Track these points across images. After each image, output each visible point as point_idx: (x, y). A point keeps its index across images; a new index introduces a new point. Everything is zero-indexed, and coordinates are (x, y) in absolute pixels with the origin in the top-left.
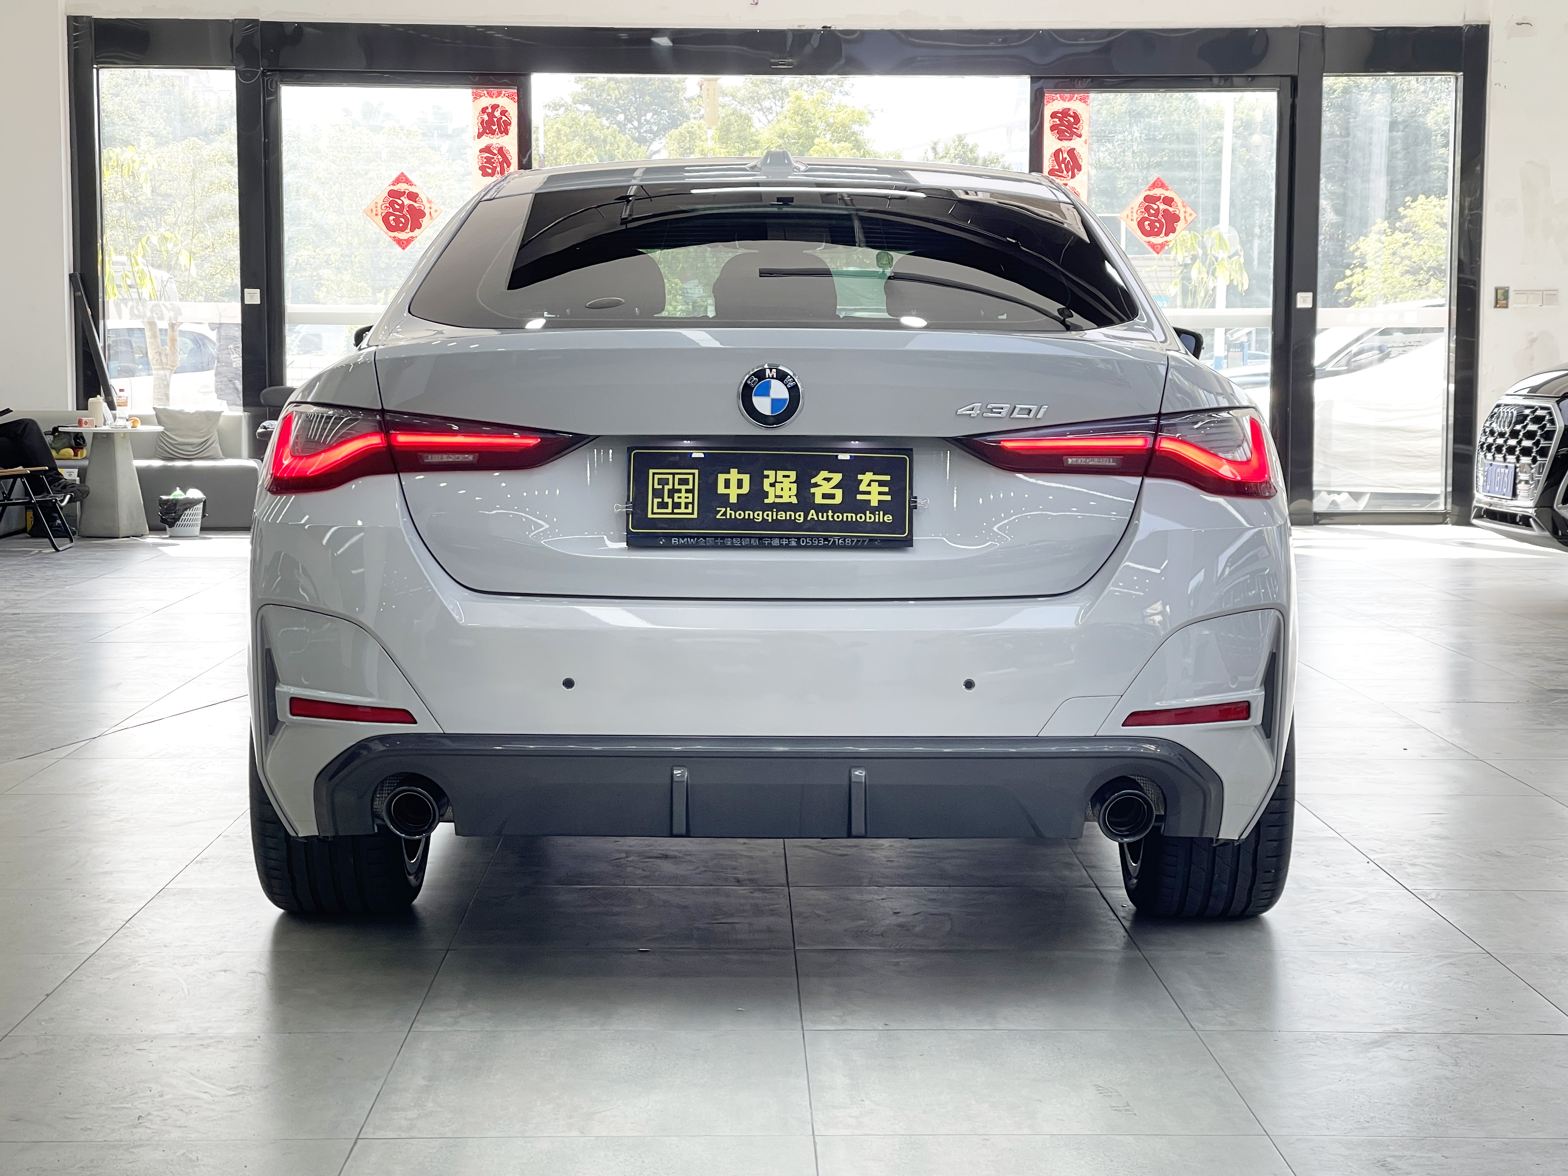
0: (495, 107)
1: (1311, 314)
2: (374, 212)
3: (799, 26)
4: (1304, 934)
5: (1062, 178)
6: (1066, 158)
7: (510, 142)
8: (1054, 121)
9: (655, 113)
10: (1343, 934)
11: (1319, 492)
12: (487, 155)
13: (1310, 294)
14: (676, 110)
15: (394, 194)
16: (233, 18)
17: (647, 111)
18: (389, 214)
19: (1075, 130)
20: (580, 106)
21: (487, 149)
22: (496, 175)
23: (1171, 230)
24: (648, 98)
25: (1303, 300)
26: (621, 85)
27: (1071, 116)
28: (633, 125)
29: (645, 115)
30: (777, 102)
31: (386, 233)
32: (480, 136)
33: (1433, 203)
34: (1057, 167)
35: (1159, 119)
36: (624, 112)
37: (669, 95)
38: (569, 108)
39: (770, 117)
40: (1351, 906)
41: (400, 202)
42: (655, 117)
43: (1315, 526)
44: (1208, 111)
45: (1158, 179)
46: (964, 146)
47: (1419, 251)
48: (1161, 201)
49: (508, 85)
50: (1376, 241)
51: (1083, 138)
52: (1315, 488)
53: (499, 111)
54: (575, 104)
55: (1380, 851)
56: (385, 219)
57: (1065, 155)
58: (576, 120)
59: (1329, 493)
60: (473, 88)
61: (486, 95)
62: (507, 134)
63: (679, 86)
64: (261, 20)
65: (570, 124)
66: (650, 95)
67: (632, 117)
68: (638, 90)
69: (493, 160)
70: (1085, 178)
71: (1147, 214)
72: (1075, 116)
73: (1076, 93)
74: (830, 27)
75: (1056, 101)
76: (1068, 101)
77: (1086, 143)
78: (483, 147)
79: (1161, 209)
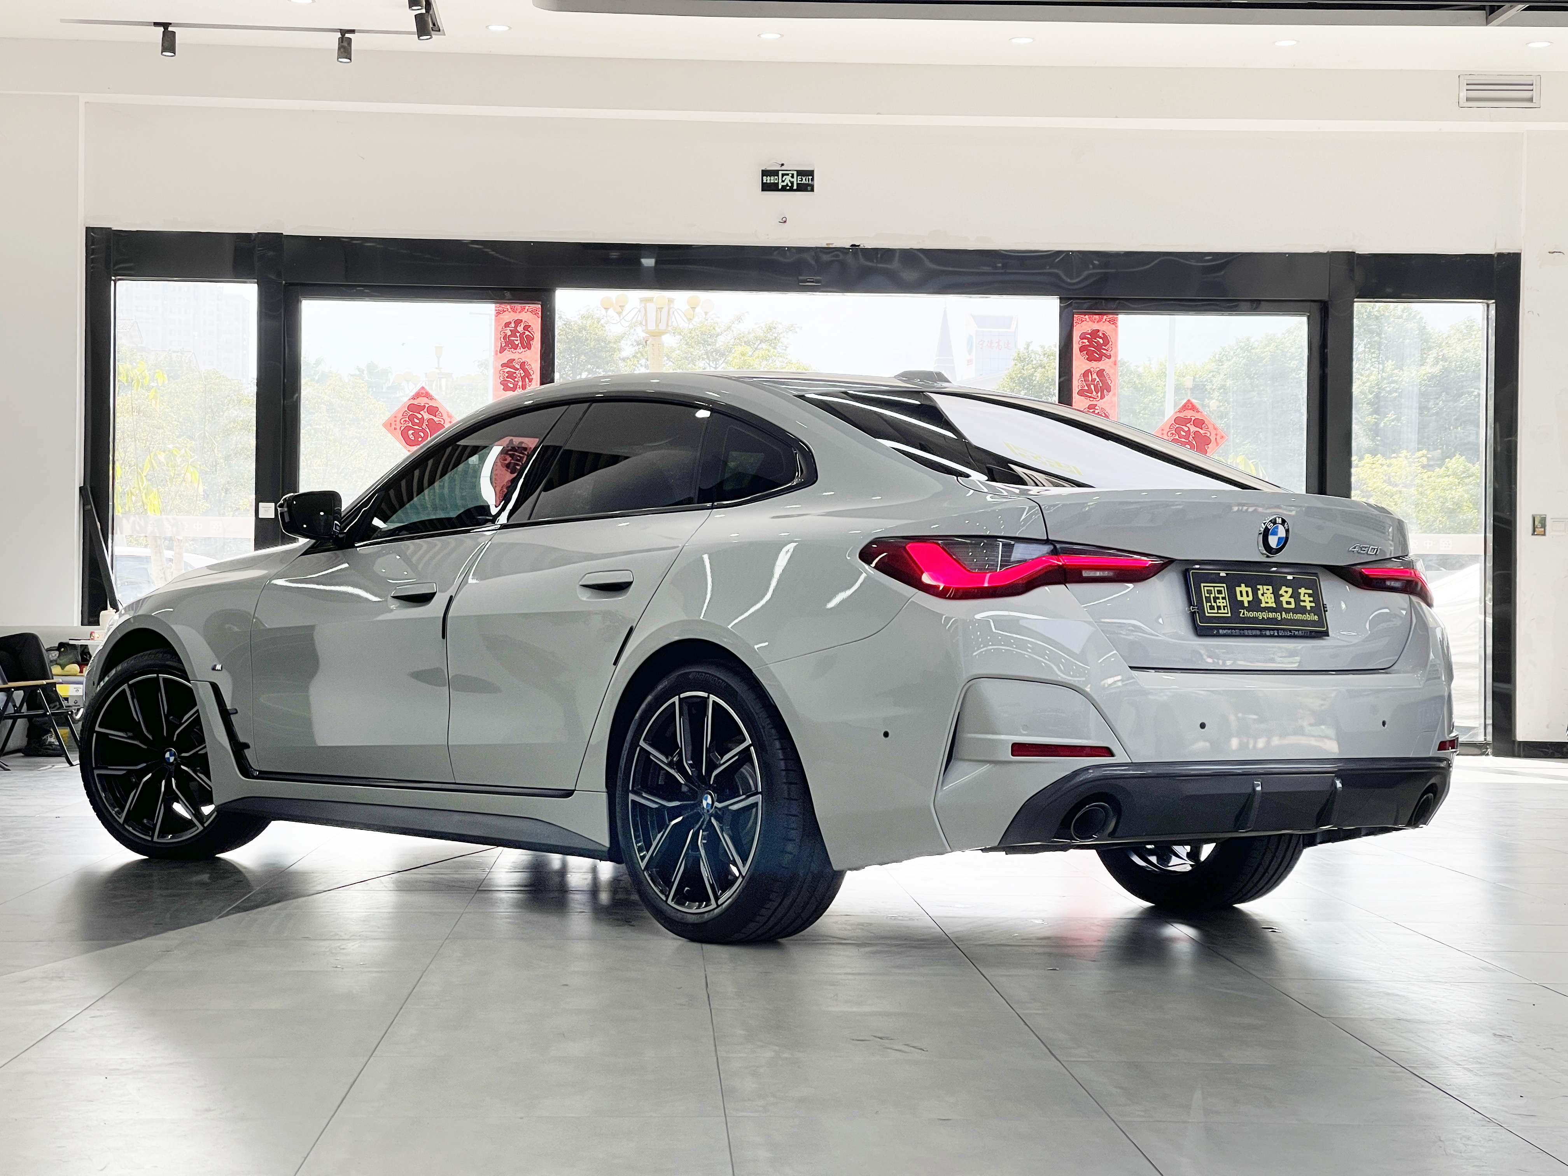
0: (518, 322)
2: (393, 426)
3: (827, 244)
5: (1091, 399)
6: (1096, 379)
7: (533, 357)
8: (1083, 342)
12: (509, 369)
15: (414, 408)
16: (256, 232)
18: (408, 428)
19: (1104, 351)
21: (509, 364)
22: (518, 389)
27: (1100, 338)
31: (405, 447)
32: (502, 350)
34: (1086, 388)
41: (420, 416)
45: (1189, 401)
48: (1192, 422)
49: (533, 300)
51: (1112, 359)
53: (523, 326)
56: (404, 434)
57: (1095, 376)
60: (496, 303)
61: (510, 310)
62: (529, 349)
64: (284, 234)
66: (586, 354)
68: (574, 349)
69: (514, 375)
70: (1115, 399)
71: (1177, 436)
72: (1105, 338)
73: (1105, 315)
74: (859, 246)
75: (1085, 322)
76: (1098, 322)
77: (1115, 364)
78: (505, 361)
79: (1191, 431)
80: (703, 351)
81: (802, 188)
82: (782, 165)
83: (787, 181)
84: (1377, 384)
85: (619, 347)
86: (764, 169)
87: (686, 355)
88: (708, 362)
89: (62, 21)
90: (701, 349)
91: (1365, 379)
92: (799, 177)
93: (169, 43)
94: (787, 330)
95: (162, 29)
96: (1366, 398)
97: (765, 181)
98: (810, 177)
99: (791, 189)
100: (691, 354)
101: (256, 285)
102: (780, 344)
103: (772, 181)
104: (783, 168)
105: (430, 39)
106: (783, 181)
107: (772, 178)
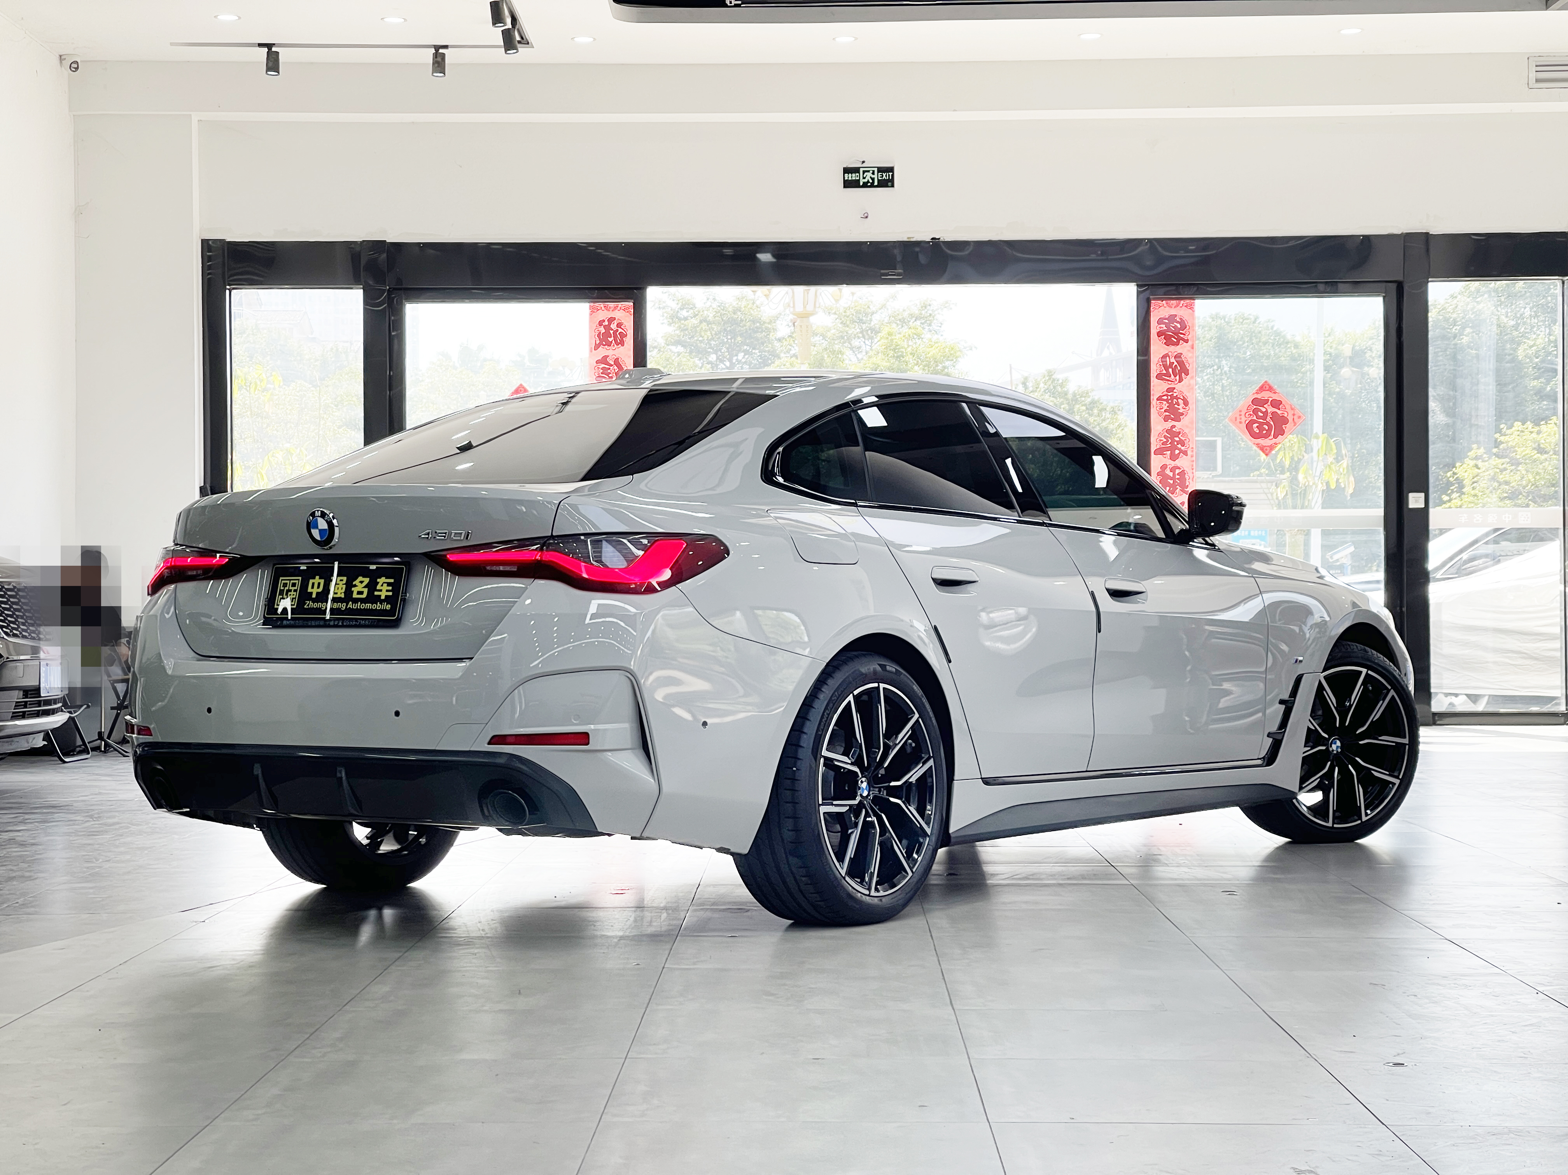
0: (611, 320)
1: (1423, 514)
3: (908, 238)
4: (1482, 1049)
5: (1170, 382)
6: (1173, 363)
7: (626, 353)
8: (1161, 327)
9: (746, 352)
10: (1522, 1050)
11: (1437, 694)
12: (603, 365)
13: (1422, 495)
14: (767, 349)
16: (361, 240)
17: (740, 351)
19: (1182, 336)
20: (673, 348)
21: (604, 361)
23: (1280, 432)
24: (739, 339)
25: (1415, 501)
26: (713, 326)
27: (1178, 322)
28: (725, 365)
29: (737, 355)
30: (866, 342)
32: (597, 347)
33: (1530, 429)
34: (1164, 372)
35: (1248, 353)
36: (716, 353)
37: (759, 335)
38: (662, 350)
39: (860, 356)
40: (1527, 1028)
42: (746, 357)
43: (1434, 727)
44: (1296, 346)
45: (1266, 382)
46: (1054, 380)
47: (1517, 477)
48: (1269, 403)
49: (626, 298)
50: (1473, 466)
51: (1190, 343)
52: (1432, 690)
53: (616, 324)
54: (668, 345)
55: (1549, 984)
57: (1173, 360)
58: (670, 360)
59: (1447, 695)
61: (603, 309)
62: (623, 345)
63: (769, 326)
64: (387, 241)
65: (665, 365)
66: (741, 335)
67: (724, 357)
68: (730, 331)
69: (609, 371)
70: (1192, 382)
71: (1255, 417)
72: (1182, 322)
73: (1182, 300)
74: (939, 239)
75: (1162, 307)
76: (1175, 307)
77: (1193, 348)
78: (600, 358)
79: (1269, 412)
80: (858, 330)
81: (883, 184)
82: (863, 162)
83: (868, 178)
84: (1544, 348)
85: (775, 327)
86: (845, 166)
87: (841, 334)
88: (863, 340)
89: (172, 44)
90: (857, 327)
91: (1531, 343)
92: (879, 174)
93: (273, 63)
94: (942, 307)
95: (266, 50)
96: (1531, 362)
97: (846, 178)
98: (891, 174)
99: (872, 186)
100: (847, 333)
101: (362, 290)
102: (935, 321)
103: (854, 178)
104: (864, 165)
105: (516, 52)
106: (864, 178)
107: (854, 175)
